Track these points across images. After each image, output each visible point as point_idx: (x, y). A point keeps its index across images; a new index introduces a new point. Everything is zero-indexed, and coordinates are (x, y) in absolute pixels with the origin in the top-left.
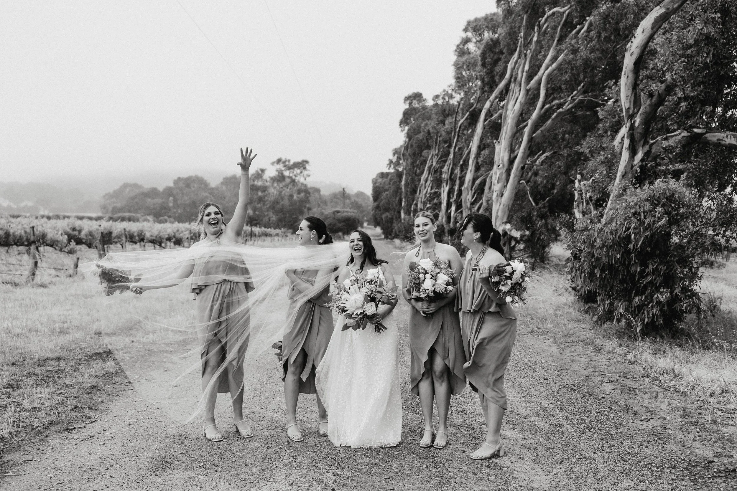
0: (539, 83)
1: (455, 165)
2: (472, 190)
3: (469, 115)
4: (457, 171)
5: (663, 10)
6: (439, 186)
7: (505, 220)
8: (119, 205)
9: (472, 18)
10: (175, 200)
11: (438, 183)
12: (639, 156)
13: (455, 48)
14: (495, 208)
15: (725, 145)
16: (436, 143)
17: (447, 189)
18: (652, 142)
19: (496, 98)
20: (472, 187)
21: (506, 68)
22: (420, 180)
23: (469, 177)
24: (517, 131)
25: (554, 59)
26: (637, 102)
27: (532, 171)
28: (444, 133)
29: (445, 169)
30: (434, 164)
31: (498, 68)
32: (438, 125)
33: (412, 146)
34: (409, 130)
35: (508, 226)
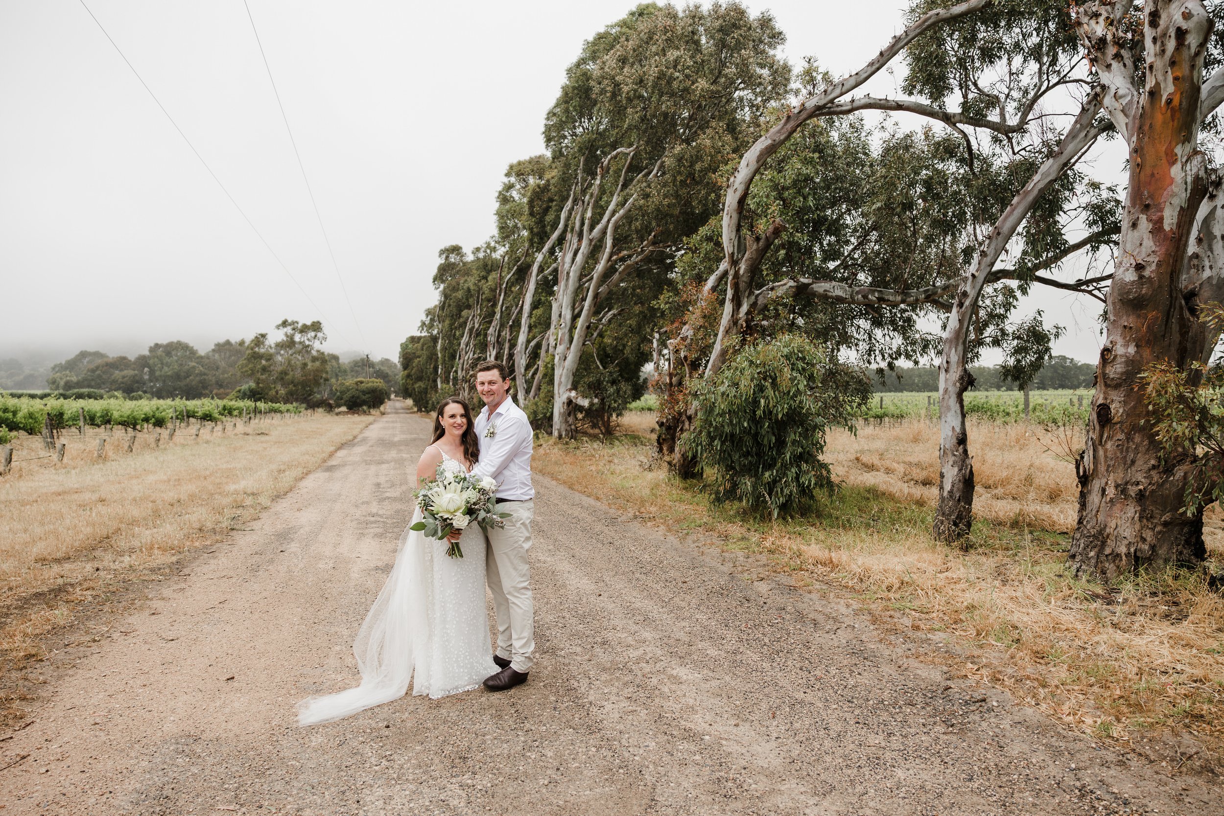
0: (604, 231)
1: (502, 326)
2: (526, 352)
3: (517, 270)
4: (506, 334)
5: (769, 142)
6: (484, 350)
7: (569, 387)
8: (74, 379)
9: (515, 161)
10: (152, 372)
11: (482, 347)
12: (745, 308)
13: (497, 194)
14: (557, 373)
15: (832, 297)
16: (478, 302)
17: (494, 353)
18: (757, 292)
19: (549, 249)
20: (526, 348)
21: (558, 217)
22: (460, 344)
23: (522, 338)
24: (578, 288)
25: (622, 204)
26: (741, 247)
27: (598, 331)
28: (487, 291)
29: (490, 331)
30: (477, 326)
31: (550, 217)
32: (480, 281)
33: (449, 305)
34: (445, 289)
35: (573, 394)
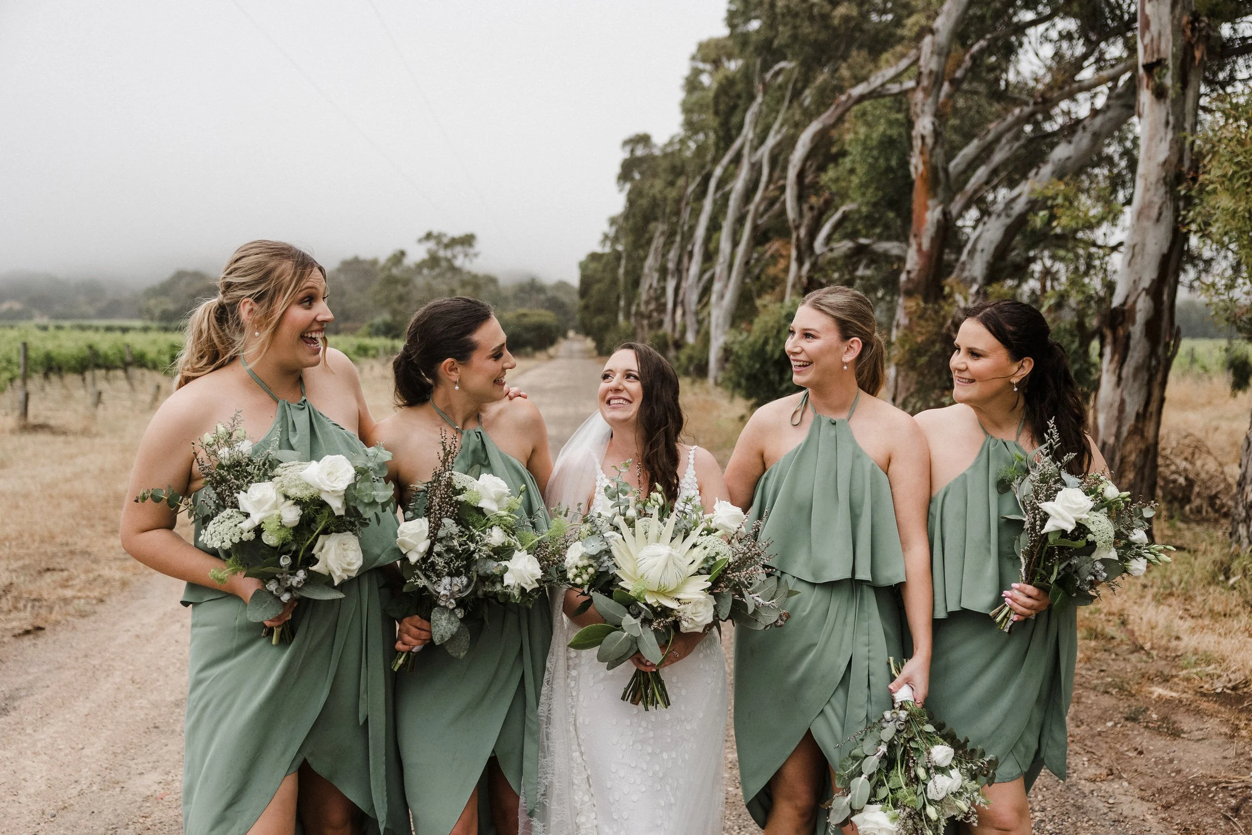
0: (762, 156)
1: (683, 248)
2: (697, 287)
3: (700, 182)
6: (665, 279)
11: (663, 272)
12: (807, 266)
14: (714, 313)
17: (673, 283)
19: (729, 163)
20: (699, 282)
22: (642, 268)
23: (694, 269)
29: (671, 256)
31: (735, 120)
32: (665, 188)
33: (634, 215)
34: (630, 192)
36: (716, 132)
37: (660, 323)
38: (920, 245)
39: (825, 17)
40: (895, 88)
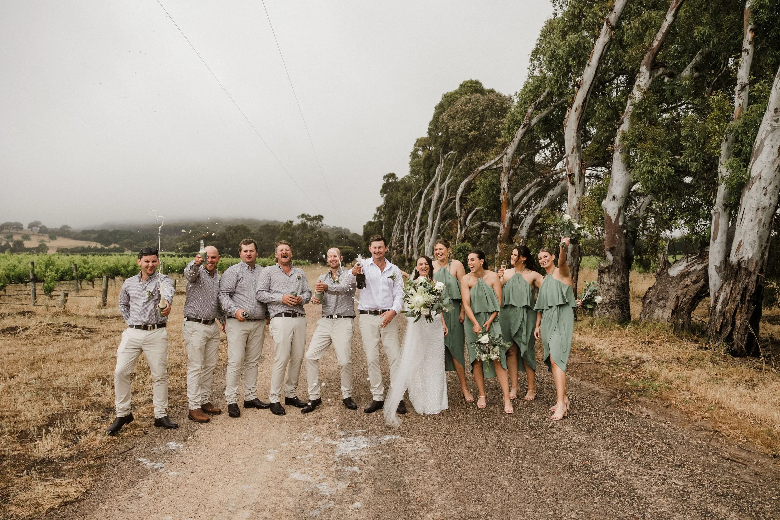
0: (444, 187)
1: (411, 221)
3: (418, 194)
4: (412, 226)
6: (403, 234)
9: (420, 137)
11: (402, 231)
12: (464, 231)
13: (410, 154)
14: (426, 248)
16: (401, 207)
17: (407, 235)
19: (430, 187)
20: (418, 235)
21: (435, 170)
23: (416, 230)
24: (436, 209)
26: (461, 212)
28: (406, 202)
29: (406, 224)
30: (401, 219)
31: (432, 171)
32: (402, 196)
33: (388, 207)
34: (386, 197)
36: (424, 175)
37: (402, 251)
38: (504, 225)
39: (467, 136)
40: (495, 167)
